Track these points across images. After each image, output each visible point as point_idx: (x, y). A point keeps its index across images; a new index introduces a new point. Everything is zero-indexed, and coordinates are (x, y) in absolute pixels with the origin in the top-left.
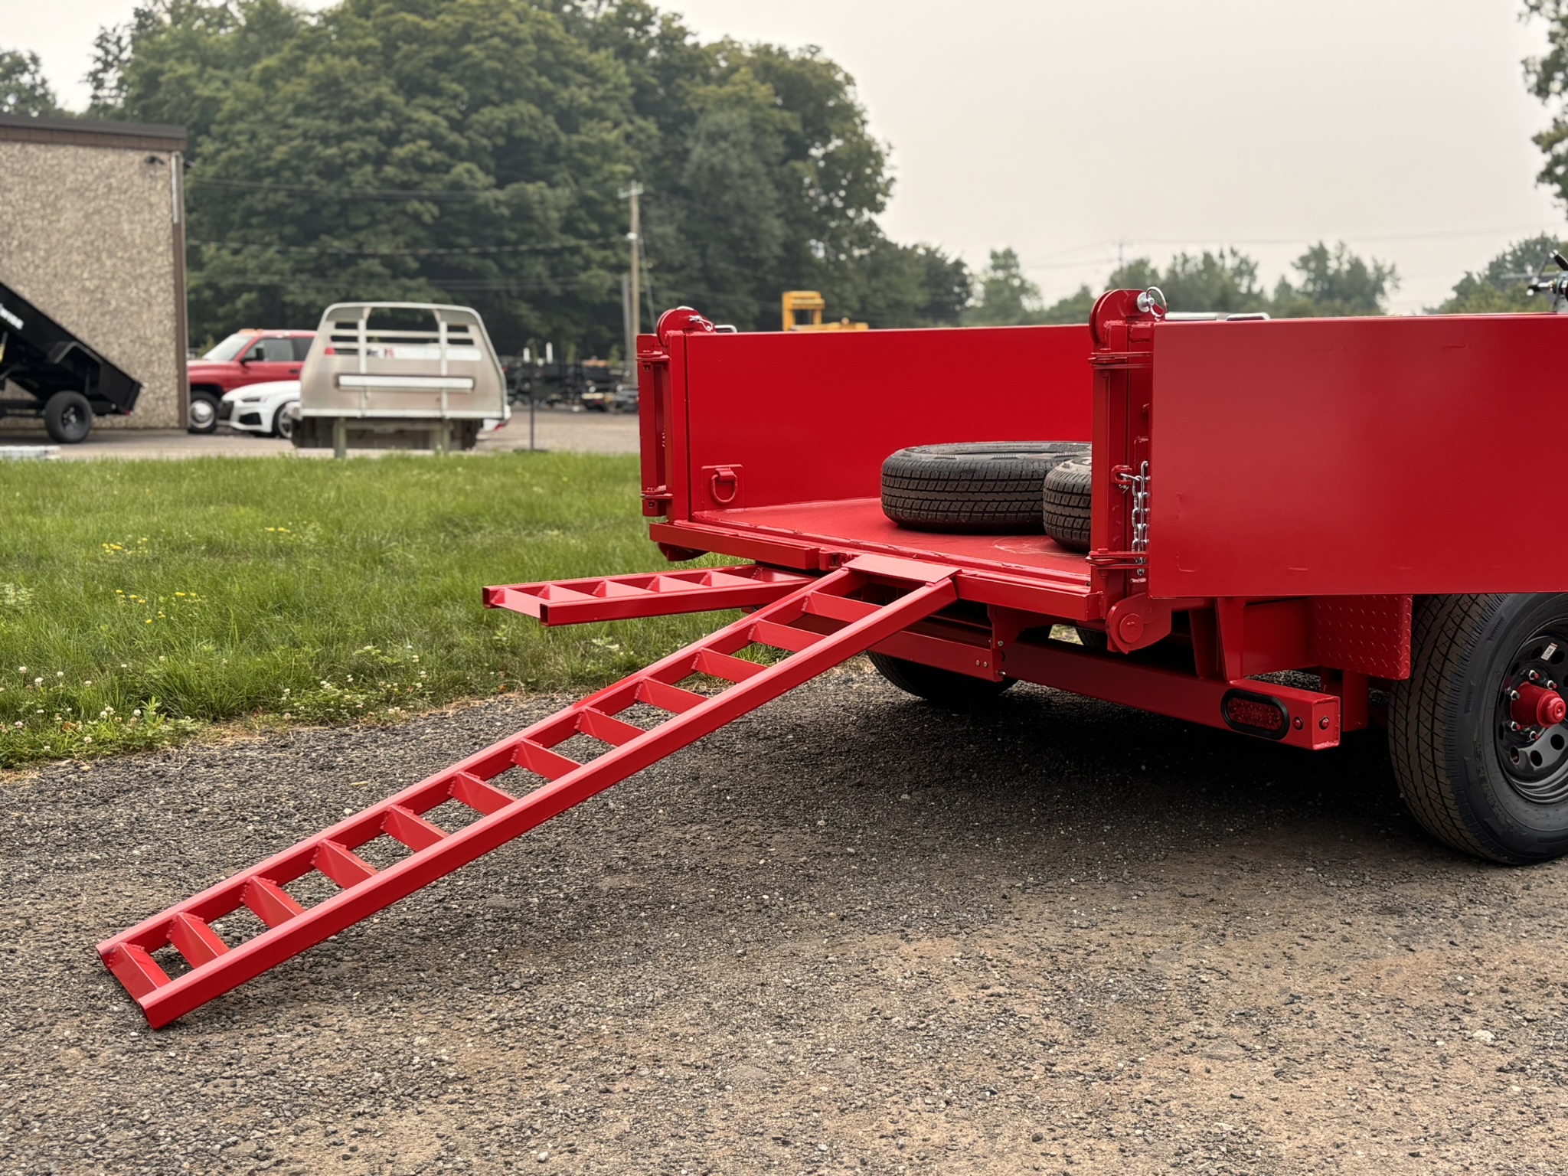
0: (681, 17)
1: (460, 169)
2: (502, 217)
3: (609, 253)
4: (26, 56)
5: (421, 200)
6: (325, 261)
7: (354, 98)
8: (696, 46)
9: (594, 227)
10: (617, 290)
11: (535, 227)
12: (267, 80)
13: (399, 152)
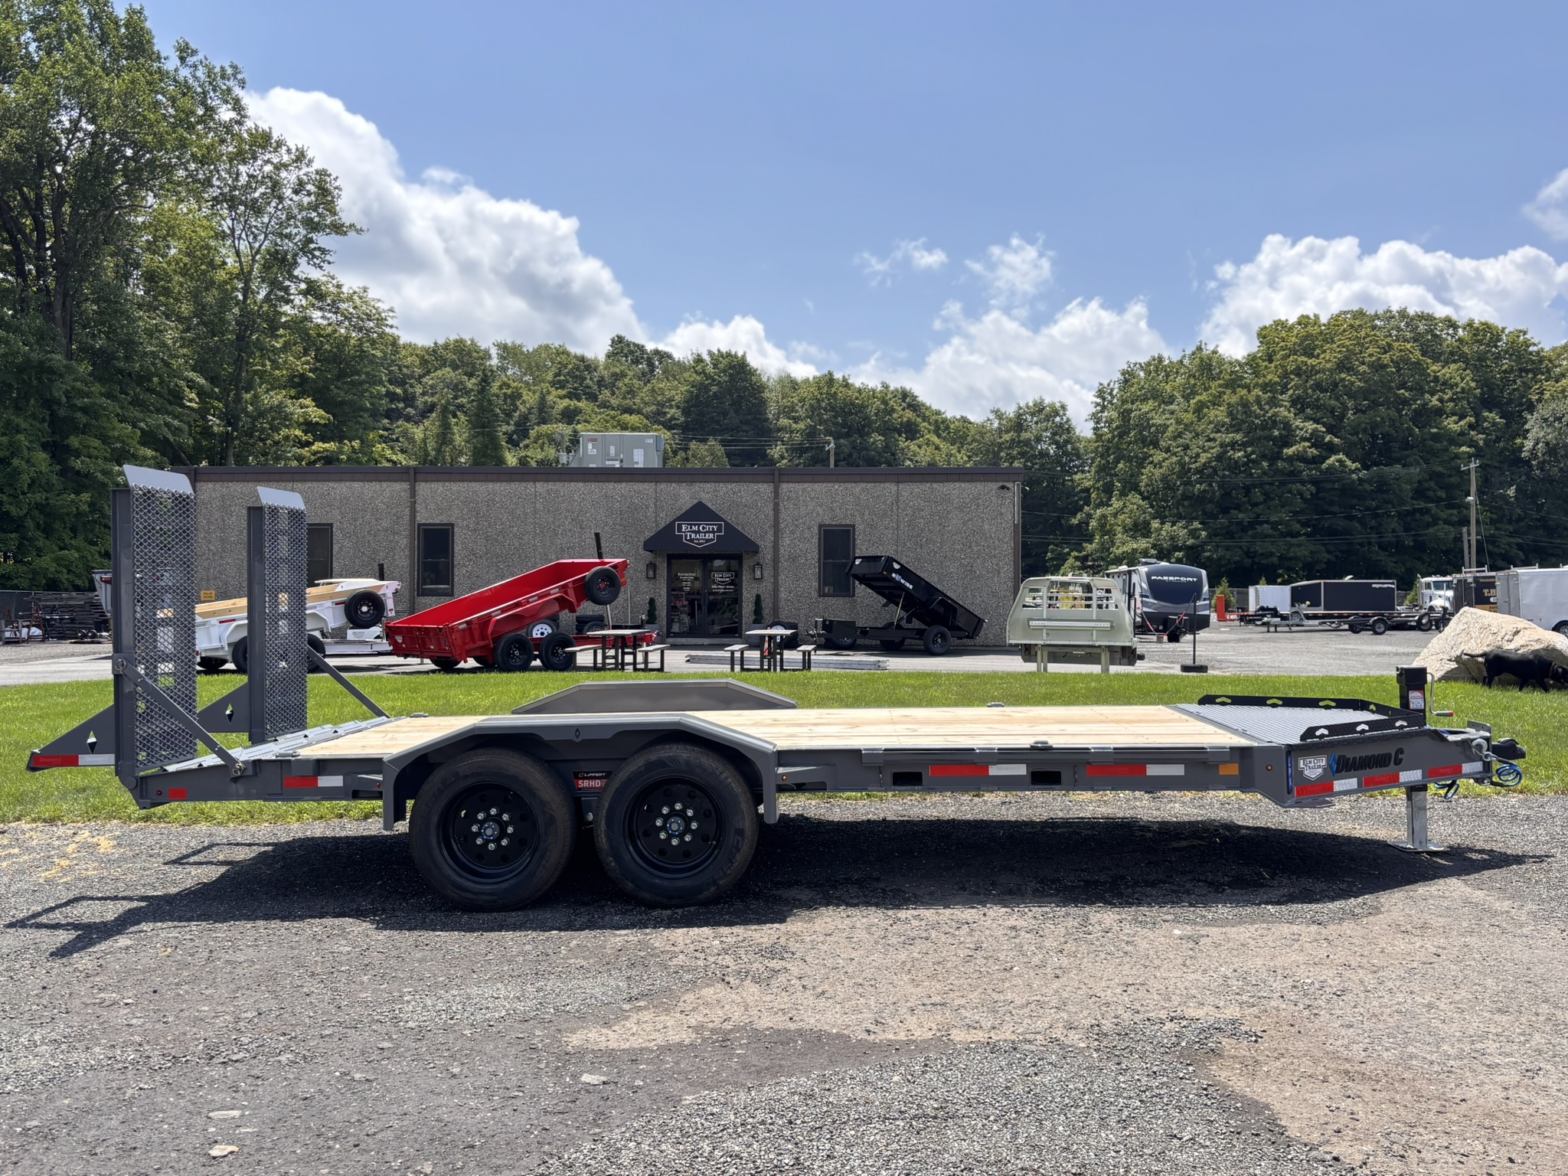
0: (1525, 333)
1: (1333, 458)
2: (1366, 491)
3: (1455, 512)
4: (1058, 405)
5: (1303, 483)
6: (1234, 528)
7: (1257, 417)
8: (1538, 353)
9: (1442, 494)
10: (1459, 539)
11: (1391, 497)
12: (1199, 409)
13: (1289, 451)
